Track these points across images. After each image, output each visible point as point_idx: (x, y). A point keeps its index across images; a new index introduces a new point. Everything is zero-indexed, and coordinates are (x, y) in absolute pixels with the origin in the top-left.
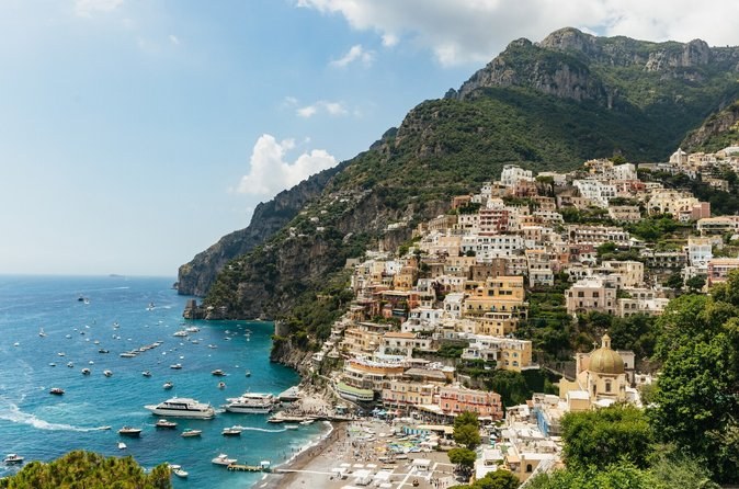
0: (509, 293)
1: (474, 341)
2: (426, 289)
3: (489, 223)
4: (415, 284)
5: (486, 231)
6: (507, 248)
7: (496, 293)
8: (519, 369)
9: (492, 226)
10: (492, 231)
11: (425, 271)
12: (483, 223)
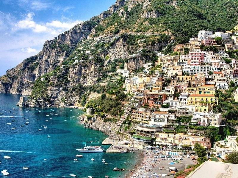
0: (209, 92)
1: (195, 115)
2: (169, 91)
3: (195, 59)
4: (163, 89)
5: (194, 63)
6: (205, 71)
7: (203, 93)
8: (217, 126)
9: (197, 61)
10: (197, 63)
11: (166, 82)
12: (192, 59)
